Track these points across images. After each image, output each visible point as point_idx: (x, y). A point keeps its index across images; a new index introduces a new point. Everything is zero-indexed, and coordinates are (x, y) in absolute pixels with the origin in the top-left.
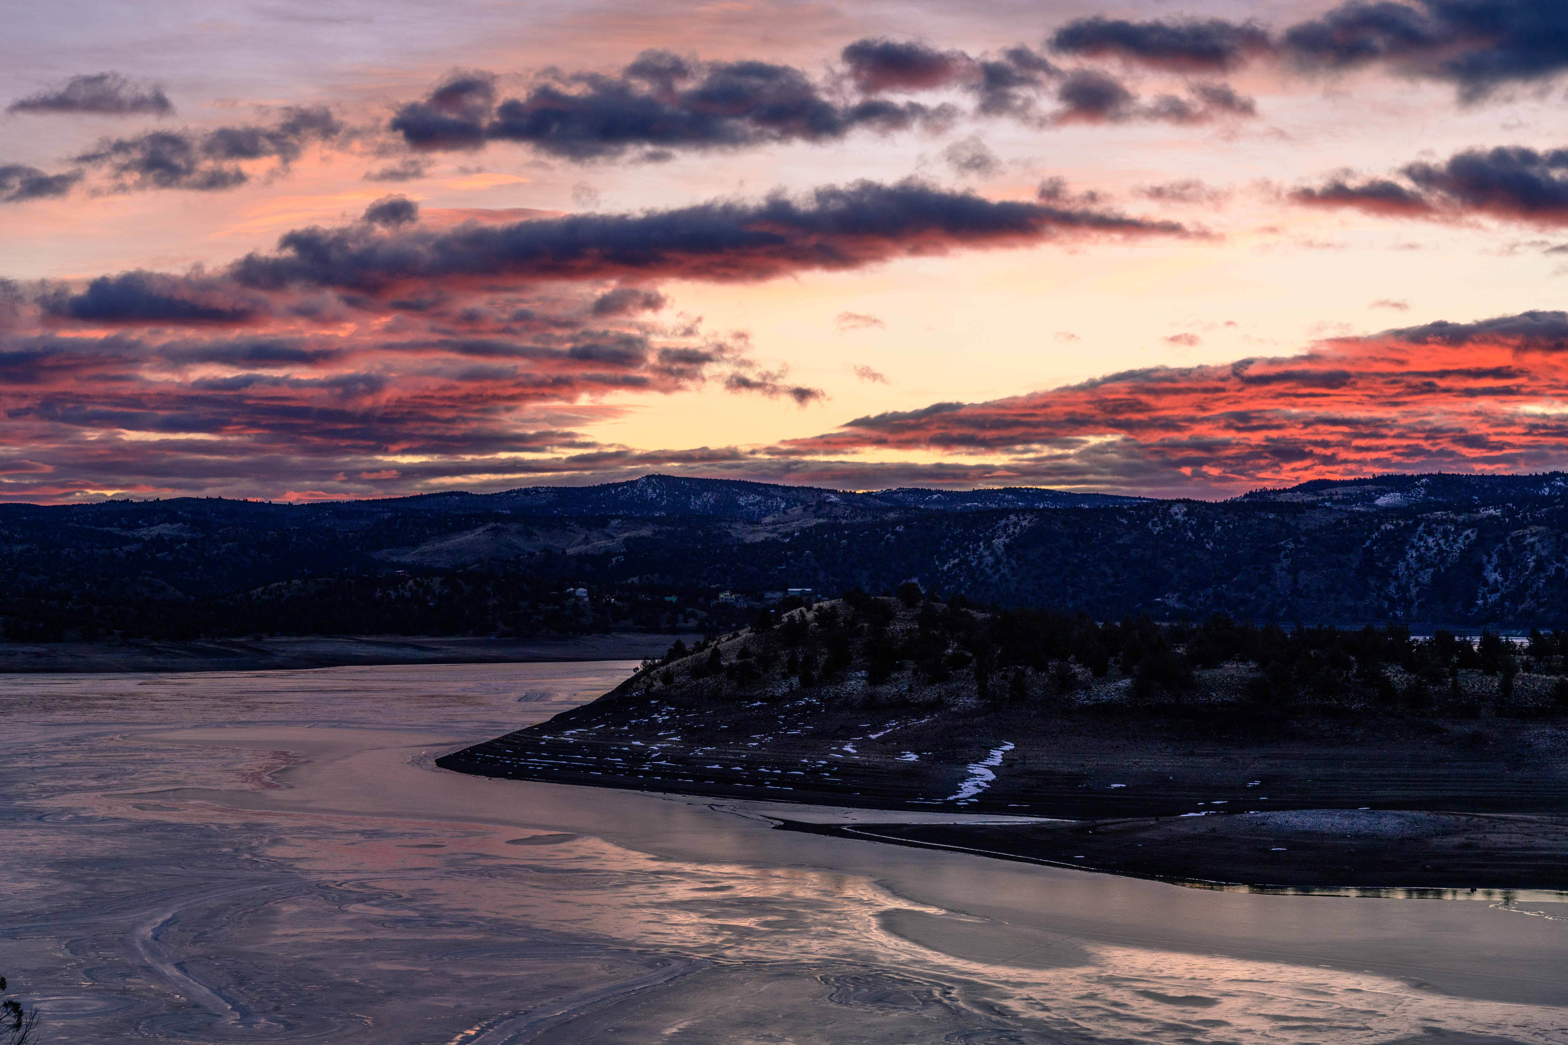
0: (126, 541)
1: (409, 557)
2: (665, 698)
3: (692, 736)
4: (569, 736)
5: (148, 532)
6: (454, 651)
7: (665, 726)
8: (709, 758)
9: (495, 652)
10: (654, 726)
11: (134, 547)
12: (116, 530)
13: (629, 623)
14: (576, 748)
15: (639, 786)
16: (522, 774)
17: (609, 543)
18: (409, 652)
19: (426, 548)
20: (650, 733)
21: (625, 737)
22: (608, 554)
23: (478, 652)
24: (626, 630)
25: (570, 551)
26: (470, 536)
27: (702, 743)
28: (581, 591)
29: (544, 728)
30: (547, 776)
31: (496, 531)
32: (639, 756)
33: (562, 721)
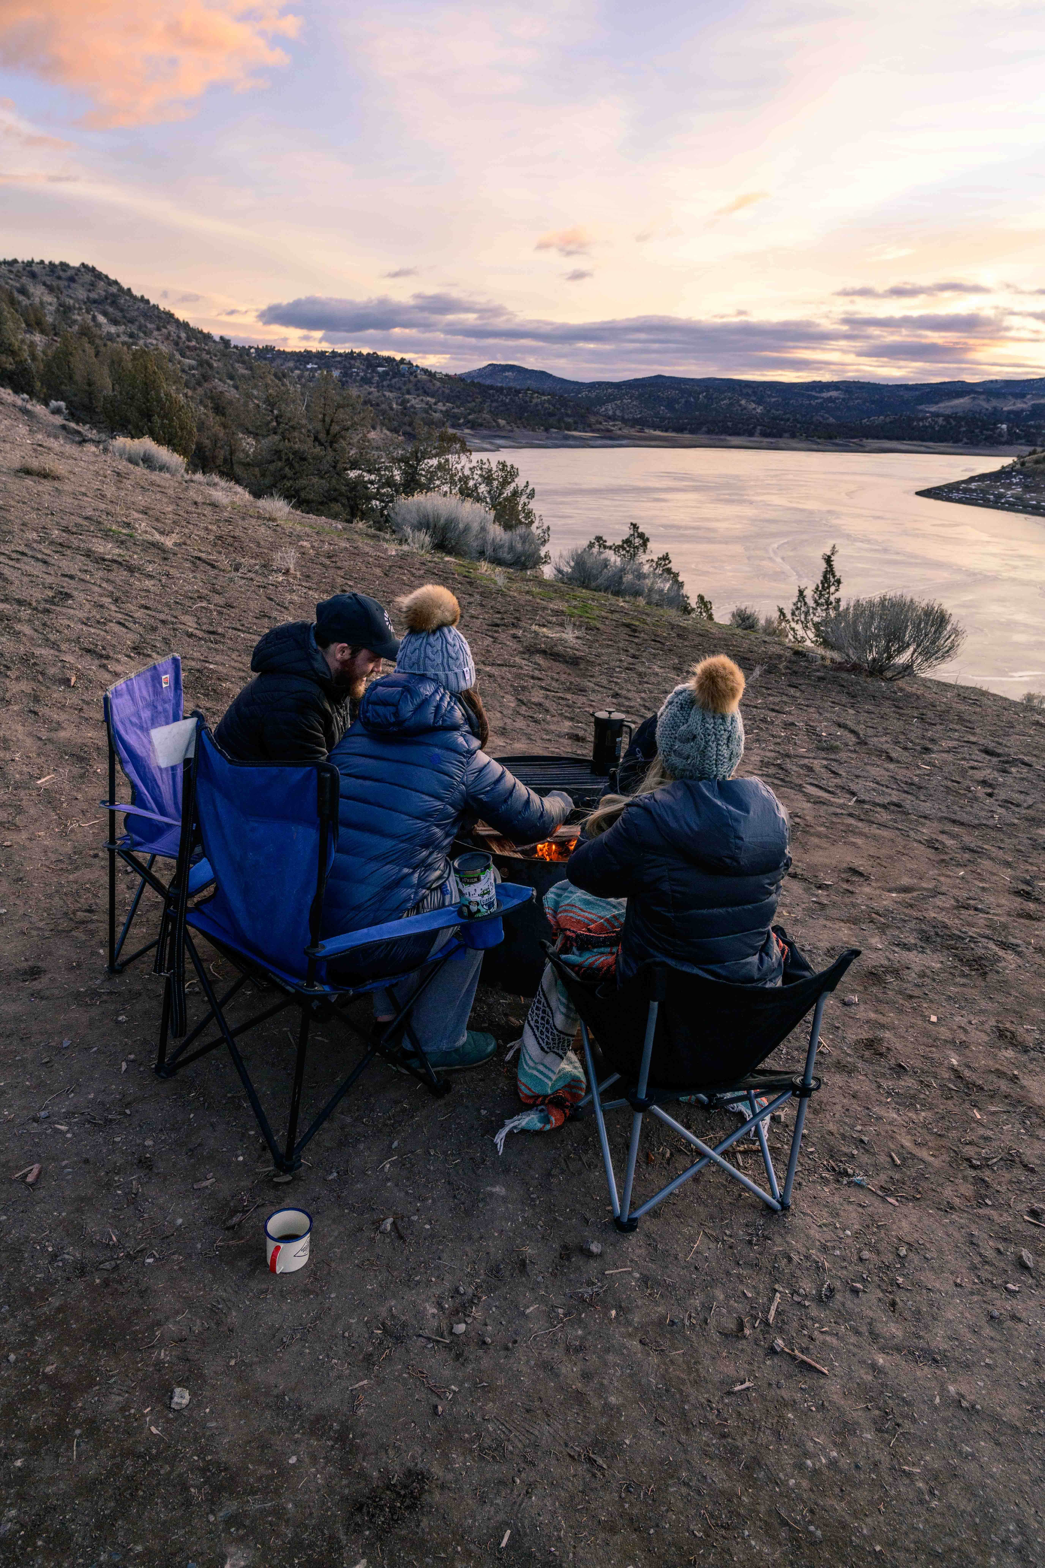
0: (817, 398)
1: (933, 409)
2: (1019, 472)
3: (1027, 488)
4: (973, 486)
5: (825, 395)
6: (942, 449)
7: (1017, 484)
8: (1032, 499)
9: (961, 451)
10: (1011, 484)
11: (819, 401)
12: (814, 393)
13: (1023, 441)
14: (975, 491)
15: (998, 508)
16: (950, 500)
17: (1024, 406)
18: (923, 449)
19: (942, 405)
20: (1009, 487)
21: (997, 487)
22: (1022, 410)
23: (952, 450)
24: (1021, 444)
25: (1005, 409)
26: (961, 400)
27: (1030, 492)
28: (1004, 426)
29: (963, 482)
30: (960, 501)
31: (974, 398)
32: (1001, 496)
33: (972, 479)
